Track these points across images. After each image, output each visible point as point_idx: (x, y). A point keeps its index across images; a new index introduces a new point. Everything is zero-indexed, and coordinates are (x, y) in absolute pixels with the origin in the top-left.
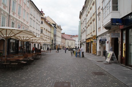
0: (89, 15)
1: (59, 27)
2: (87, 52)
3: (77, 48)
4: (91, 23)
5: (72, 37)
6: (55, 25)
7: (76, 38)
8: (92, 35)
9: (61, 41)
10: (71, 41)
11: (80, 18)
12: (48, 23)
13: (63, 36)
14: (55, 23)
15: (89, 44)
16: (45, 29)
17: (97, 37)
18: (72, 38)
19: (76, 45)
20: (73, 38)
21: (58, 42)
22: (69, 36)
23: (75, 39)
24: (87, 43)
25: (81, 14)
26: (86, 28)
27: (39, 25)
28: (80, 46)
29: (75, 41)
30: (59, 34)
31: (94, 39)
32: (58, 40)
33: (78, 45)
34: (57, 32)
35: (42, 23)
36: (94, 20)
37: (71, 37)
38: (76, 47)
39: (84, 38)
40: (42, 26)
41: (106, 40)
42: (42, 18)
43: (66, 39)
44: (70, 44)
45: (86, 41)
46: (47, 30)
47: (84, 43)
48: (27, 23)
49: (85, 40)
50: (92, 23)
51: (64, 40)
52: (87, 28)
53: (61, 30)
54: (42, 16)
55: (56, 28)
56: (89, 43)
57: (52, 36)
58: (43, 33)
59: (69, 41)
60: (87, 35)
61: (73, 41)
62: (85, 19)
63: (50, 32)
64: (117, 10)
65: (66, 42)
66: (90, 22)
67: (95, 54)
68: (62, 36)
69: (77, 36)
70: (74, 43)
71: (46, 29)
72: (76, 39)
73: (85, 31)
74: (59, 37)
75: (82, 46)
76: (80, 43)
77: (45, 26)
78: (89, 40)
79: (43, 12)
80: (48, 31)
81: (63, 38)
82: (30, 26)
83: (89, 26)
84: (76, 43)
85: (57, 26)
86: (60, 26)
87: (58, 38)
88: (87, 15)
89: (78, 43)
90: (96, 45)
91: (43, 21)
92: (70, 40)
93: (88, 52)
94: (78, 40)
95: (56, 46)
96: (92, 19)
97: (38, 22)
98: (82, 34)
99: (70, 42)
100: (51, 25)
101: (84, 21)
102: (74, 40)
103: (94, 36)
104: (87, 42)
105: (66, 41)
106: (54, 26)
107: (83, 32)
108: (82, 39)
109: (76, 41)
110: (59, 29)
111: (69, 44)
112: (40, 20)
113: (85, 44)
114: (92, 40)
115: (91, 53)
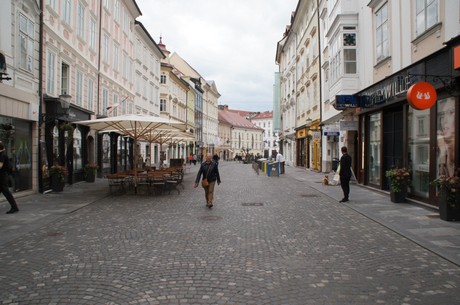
0: (303, 59)
1: (211, 88)
2: (298, 164)
3: (270, 154)
4: (308, 85)
5: (253, 118)
6: (197, 81)
7: (266, 121)
8: (309, 120)
9: (216, 133)
10: (250, 133)
11: (278, 59)
12: (178, 76)
13: (224, 116)
14: (197, 77)
15: (303, 143)
16: (170, 98)
17: (322, 125)
18: (254, 122)
19: (267, 145)
20: (258, 123)
21: (209, 137)
22: (243, 114)
23: (262, 126)
24: (298, 140)
25: (281, 51)
26: (294, 96)
27: (157, 88)
28: (278, 149)
29: (264, 131)
30: (210, 111)
31: (316, 130)
32: (209, 131)
33: (272, 144)
34: (204, 103)
35: (163, 80)
36: (314, 78)
37: (250, 120)
38: (266, 152)
39: (290, 123)
40: (163, 89)
41: (338, 134)
42: (163, 66)
43: (232, 127)
44: (246, 142)
45: (296, 134)
46: (176, 101)
47: (291, 139)
48: (131, 85)
49: (293, 132)
50: (312, 85)
51: (226, 130)
52: (298, 95)
53: (218, 95)
54: (162, 60)
55: (202, 92)
56: (302, 139)
57: (191, 119)
58: (167, 111)
59: (242, 131)
60: (299, 118)
61: (255, 133)
62: (293, 69)
63: (186, 107)
64: (354, 71)
65: (233, 136)
66: (305, 80)
67: (319, 168)
68: (219, 116)
69: (268, 115)
70: (259, 138)
71: (173, 97)
72: (267, 125)
73: (292, 104)
74: (212, 120)
75: (286, 149)
76: (278, 140)
77: (172, 89)
78: (304, 131)
79: (164, 46)
80: (181, 105)
81: (222, 122)
82: (137, 94)
83: (303, 91)
84: (266, 137)
85: (203, 84)
86: (214, 85)
87: (209, 122)
88: (298, 60)
89: (271, 139)
90: (321, 146)
91: (167, 74)
92: (246, 128)
93: (302, 166)
94: (271, 129)
95: (202, 149)
96: (311, 74)
97: (153, 80)
98: (284, 111)
99: (245, 137)
100: (187, 85)
101: (288, 75)
102: (259, 129)
103: (315, 123)
104: (299, 136)
105: (233, 131)
106: (196, 87)
107: (288, 107)
108: (285, 129)
109: (266, 132)
110: (210, 95)
111: (243, 141)
112: (159, 73)
113: (293, 143)
114: (310, 133)
115: (308, 167)
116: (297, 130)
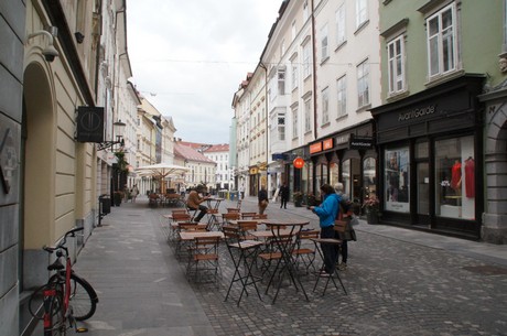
0: (255, 115)
1: (169, 124)
4: (259, 136)
5: (205, 151)
6: (158, 119)
7: (218, 154)
10: (203, 166)
11: (234, 105)
12: (148, 118)
13: (178, 149)
14: (157, 115)
15: (254, 178)
16: (142, 138)
18: (205, 155)
19: (219, 178)
20: (210, 156)
22: (195, 146)
23: (214, 160)
24: (251, 176)
25: (237, 100)
26: (248, 141)
27: (136, 130)
29: (216, 165)
30: (168, 147)
31: (264, 170)
33: (224, 178)
34: (163, 138)
36: (263, 133)
37: (202, 152)
38: (218, 185)
39: (245, 162)
41: (276, 174)
42: (139, 110)
43: (186, 161)
44: (199, 176)
45: (249, 171)
46: (144, 139)
47: (245, 174)
49: (246, 169)
50: (261, 137)
51: (181, 163)
52: (251, 141)
53: (174, 130)
54: (139, 106)
55: (162, 128)
56: (254, 175)
57: (153, 154)
58: (140, 148)
59: (196, 165)
60: (251, 159)
61: (208, 166)
62: (247, 119)
63: (150, 143)
64: (284, 140)
66: (257, 131)
68: (175, 150)
69: (220, 148)
70: (211, 171)
71: (143, 136)
72: (219, 158)
73: (246, 146)
74: (168, 155)
78: (255, 169)
80: (147, 142)
81: (177, 156)
83: (255, 138)
84: (218, 171)
85: (163, 120)
86: (171, 121)
88: (251, 113)
89: (224, 172)
91: (141, 117)
92: (199, 162)
94: (223, 162)
96: (261, 128)
97: (134, 125)
98: (239, 151)
99: (198, 170)
100: (151, 123)
101: (243, 123)
102: (211, 163)
104: (252, 173)
105: (187, 165)
106: (157, 124)
107: (242, 149)
108: (240, 166)
109: (219, 165)
110: (167, 130)
111: (196, 174)
112: (136, 117)
113: (247, 178)
114: (260, 171)
116: (250, 168)
